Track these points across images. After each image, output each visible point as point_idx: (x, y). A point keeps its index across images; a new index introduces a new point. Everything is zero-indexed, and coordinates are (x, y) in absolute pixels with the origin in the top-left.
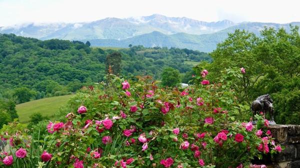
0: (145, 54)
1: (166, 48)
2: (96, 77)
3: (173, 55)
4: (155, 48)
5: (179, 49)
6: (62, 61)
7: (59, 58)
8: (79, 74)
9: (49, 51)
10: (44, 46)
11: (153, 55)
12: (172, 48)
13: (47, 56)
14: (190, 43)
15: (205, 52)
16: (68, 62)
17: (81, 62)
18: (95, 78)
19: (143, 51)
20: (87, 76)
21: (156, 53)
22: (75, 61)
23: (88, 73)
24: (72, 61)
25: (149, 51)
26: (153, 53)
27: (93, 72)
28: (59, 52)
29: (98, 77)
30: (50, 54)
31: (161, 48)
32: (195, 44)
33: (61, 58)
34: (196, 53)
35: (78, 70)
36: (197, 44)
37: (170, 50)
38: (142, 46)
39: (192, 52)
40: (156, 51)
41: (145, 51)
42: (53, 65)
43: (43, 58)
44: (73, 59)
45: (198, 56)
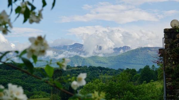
0: (72, 71)
1: (86, 67)
2: (40, 87)
3: (91, 71)
4: (78, 67)
5: (95, 67)
6: (16, 78)
7: (13, 76)
8: (28, 86)
9: (6, 71)
10: (2, 67)
11: (77, 72)
12: (90, 66)
13: (5, 75)
14: (101, 63)
15: (113, 68)
16: (20, 78)
17: (29, 78)
18: (39, 89)
19: (70, 69)
20: (33, 87)
21: (79, 70)
22: (24, 77)
23: (34, 85)
24: (23, 77)
25: (74, 69)
26: (77, 70)
27: (37, 84)
28: (13, 72)
29: (41, 88)
30: (6, 73)
31: (82, 67)
32: (104, 63)
33: (15, 76)
34: (107, 69)
35: (27, 84)
36: (106, 63)
37: (89, 68)
38: (69, 66)
39: (104, 68)
40: (79, 69)
41: (72, 69)
42: (9, 81)
43: (2, 76)
44: (23, 76)
45: (108, 71)
